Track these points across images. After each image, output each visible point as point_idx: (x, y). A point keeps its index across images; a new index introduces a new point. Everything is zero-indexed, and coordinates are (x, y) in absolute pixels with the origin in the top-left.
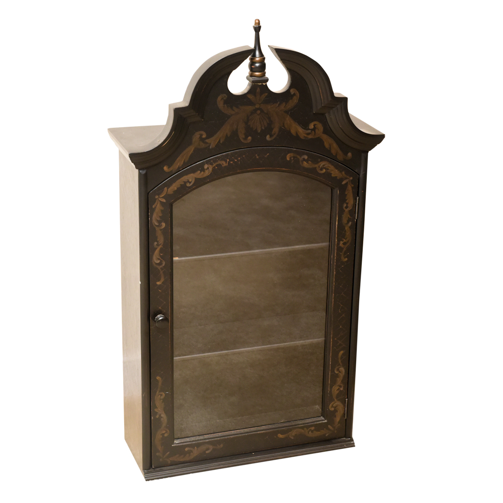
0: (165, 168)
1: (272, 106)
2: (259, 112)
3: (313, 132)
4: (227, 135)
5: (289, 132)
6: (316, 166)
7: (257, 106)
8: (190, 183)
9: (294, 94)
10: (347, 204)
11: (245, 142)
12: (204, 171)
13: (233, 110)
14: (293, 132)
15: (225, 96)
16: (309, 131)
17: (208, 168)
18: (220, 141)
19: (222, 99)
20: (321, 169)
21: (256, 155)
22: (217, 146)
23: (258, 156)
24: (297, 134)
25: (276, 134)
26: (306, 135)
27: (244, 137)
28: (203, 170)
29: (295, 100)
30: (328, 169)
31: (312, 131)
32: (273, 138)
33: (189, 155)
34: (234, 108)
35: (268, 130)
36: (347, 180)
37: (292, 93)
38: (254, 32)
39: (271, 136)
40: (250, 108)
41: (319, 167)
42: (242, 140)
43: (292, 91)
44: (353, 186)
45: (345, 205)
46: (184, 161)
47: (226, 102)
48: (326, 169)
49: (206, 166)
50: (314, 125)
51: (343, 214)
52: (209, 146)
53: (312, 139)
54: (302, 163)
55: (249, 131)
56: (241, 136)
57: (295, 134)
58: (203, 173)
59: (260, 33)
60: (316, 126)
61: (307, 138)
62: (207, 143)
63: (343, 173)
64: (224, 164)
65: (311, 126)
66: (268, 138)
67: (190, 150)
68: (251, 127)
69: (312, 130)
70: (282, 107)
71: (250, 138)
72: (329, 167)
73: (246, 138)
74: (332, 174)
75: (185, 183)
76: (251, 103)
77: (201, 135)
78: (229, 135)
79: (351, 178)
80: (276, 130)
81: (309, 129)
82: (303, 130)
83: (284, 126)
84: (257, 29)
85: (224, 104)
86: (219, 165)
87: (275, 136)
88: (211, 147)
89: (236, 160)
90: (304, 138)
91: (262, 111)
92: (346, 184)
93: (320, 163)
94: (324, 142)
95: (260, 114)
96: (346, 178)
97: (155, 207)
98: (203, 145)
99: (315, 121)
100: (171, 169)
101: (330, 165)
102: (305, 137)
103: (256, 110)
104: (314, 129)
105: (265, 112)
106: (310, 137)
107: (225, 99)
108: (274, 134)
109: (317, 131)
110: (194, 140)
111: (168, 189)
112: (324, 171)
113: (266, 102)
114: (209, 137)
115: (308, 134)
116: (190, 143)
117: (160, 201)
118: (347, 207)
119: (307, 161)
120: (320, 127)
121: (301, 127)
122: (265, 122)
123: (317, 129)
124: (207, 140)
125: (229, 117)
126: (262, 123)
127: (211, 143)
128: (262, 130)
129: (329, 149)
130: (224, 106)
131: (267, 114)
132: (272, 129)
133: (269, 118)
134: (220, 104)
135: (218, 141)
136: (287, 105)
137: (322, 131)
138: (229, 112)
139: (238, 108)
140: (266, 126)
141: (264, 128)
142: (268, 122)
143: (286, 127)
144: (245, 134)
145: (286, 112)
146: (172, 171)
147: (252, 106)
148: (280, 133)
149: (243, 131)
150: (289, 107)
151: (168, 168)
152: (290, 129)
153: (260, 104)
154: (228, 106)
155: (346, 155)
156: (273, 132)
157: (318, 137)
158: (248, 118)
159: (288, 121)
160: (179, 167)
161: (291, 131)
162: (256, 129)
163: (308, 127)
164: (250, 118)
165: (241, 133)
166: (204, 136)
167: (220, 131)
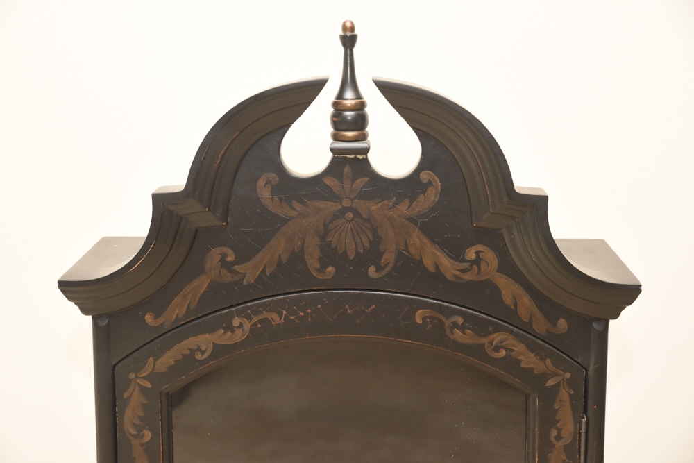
0: (149, 318)
1: (380, 205)
2: (350, 215)
3: (475, 267)
4: (280, 259)
5: (421, 262)
6: (485, 340)
7: (346, 203)
8: (203, 352)
9: (430, 183)
10: (560, 430)
11: (321, 276)
12: (233, 332)
13: (293, 208)
14: (428, 263)
15: (274, 178)
16: (466, 265)
17: (241, 325)
18: (264, 271)
19: (268, 182)
20: (497, 349)
21: (347, 307)
22: (259, 279)
23: (350, 308)
24: (437, 267)
25: (390, 266)
26: (458, 273)
27: (318, 265)
28: (230, 328)
29: (432, 195)
30: (512, 350)
31: (471, 266)
32: (384, 272)
33: (199, 295)
34: (295, 203)
35: (373, 255)
36: (558, 379)
37: (425, 182)
38: (342, 49)
39: (379, 269)
40: (329, 207)
41: (491, 343)
42: (314, 273)
43: (424, 176)
44: (572, 392)
45: (554, 433)
46: (189, 307)
47: (276, 190)
48: (506, 350)
49: (236, 322)
50: (477, 253)
51: (551, 452)
52: (243, 279)
53: (471, 282)
54: (452, 332)
55: (329, 255)
56: (313, 264)
57: (432, 269)
58: (229, 334)
59: (355, 50)
60: (481, 255)
61: (463, 279)
62: (238, 273)
63: (548, 361)
64: (276, 319)
65: (471, 254)
66: (372, 271)
67: (201, 284)
68: (333, 246)
69: (473, 262)
70: (403, 208)
71: (331, 269)
72: (513, 345)
73: (322, 270)
74: (520, 361)
75: (193, 352)
76: (332, 196)
77: (224, 256)
78: (284, 260)
79: (568, 375)
80: (389, 257)
81: (464, 260)
82: (451, 260)
83: (407, 249)
84: (349, 41)
85: (272, 194)
86: (265, 321)
87: (387, 269)
88: (245, 282)
89: (302, 314)
90: (453, 279)
91: (357, 214)
92: (557, 386)
93: (495, 335)
94: (500, 291)
95: (352, 220)
96: (555, 375)
97: (130, 397)
98: (228, 277)
99: (480, 243)
100: (160, 320)
101: (515, 343)
102: (455, 276)
103: (344, 210)
104: (478, 261)
105: (365, 216)
106: (467, 277)
107: (273, 183)
108: (386, 265)
109: (483, 265)
110: (208, 265)
111: (155, 360)
112: (503, 353)
113: (365, 195)
114: (243, 258)
115: (464, 271)
116: (200, 271)
117: (140, 385)
118: (558, 438)
119: (462, 328)
120: (491, 257)
121: (447, 254)
122: (365, 240)
123: (484, 263)
124: (236, 267)
125: (284, 221)
126: (358, 240)
127: (246, 273)
128: (357, 253)
129: (513, 307)
130: (272, 198)
131: (368, 221)
132: (381, 255)
133: (374, 231)
134: (265, 193)
135: (261, 270)
136: (413, 206)
137: (497, 268)
138: (283, 211)
139: (303, 203)
140: (367, 245)
141: (362, 251)
142: (372, 239)
143: (413, 251)
144: (320, 260)
145: (410, 219)
146: (162, 324)
147: (335, 202)
148: (399, 264)
149: (317, 254)
150: (417, 210)
151: (155, 318)
152: (421, 257)
153: (352, 200)
154: (281, 200)
155: (555, 324)
156: (383, 261)
157: (486, 278)
158: (326, 226)
159: (417, 239)
160: (177, 319)
161: (424, 260)
162: (345, 252)
163: (463, 255)
164: (331, 227)
165: (312, 257)
166: (231, 257)
167: (264, 250)
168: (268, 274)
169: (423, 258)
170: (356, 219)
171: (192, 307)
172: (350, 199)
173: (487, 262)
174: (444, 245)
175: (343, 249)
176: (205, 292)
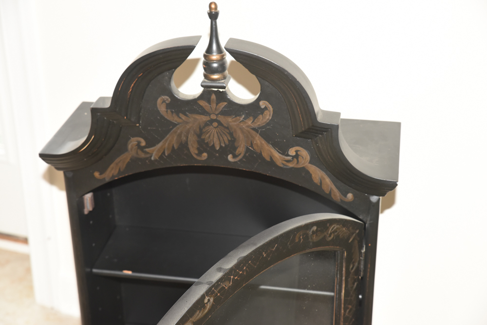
0: (97, 174)
1: (234, 119)
2: (215, 124)
3: (295, 159)
4: (173, 147)
5: (261, 154)
7: (213, 117)
9: (266, 108)
11: (199, 158)
13: (180, 118)
14: (265, 155)
15: (167, 99)
16: (289, 158)
18: (164, 153)
19: (164, 101)
22: (161, 157)
24: (271, 158)
25: (242, 155)
26: (285, 162)
27: (196, 152)
29: (268, 116)
31: (293, 159)
32: (238, 159)
33: (126, 163)
34: (181, 115)
35: (231, 148)
37: (263, 107)
38: (209, 21)
39: (235, 156)
40: (203, 118)
42: (195, 156)
43: (263, 104)
46: (120, 170)
47: (169, 106)
50: (297, 151)
52: (151, 157)
53: (293, 168)
55: (203, 146)
56: (193, 151)
57: (268, 159)
59: (218, 21)
60: (299, 153)
61: (287, 166)
62: (148, 153)
65: (292, 152)
66: (230, 158)
67: (126, 158)
69: (293, 157)
70: (249, 122)
71: (205, 155)
73: (200, 154)
76: (204, 112)
77: (139, 143)
78: (176, 147)
80: (241, 150)
81: (288, 155)
82: (280, 155)
83: (252, 146)
84: (213, 16)
85: (167, 108)
87: (240, 157)
88: (152, 158)
90: (282, 166)
91: (220, 123)
94: (311, 174)
95: (217, 127)
98: (142, 155)
99: (298, 145)
100: (103, 176)
102: (283, 164)
103: (212, 121)
104: (297, 156)
105: (225, 125)
106: (291, 165)
107: (167, 102)
108: (240, 154)
109: (300, 159)
110: (130, 147)
113: (224, 113)
114: (150, 144)
115: (288, 161)
120: (305, 154)
121: (277, 151)
122: (225, 138)
123: (301, 157)
124: (147, 150)
125: (175, 125)
126: (221, 139)
127: (152, 154)
128: (221, 147)
129: (319, 184)
130: (167, 111)
131: (227, 128)
132: (235, 149)
133: (231, 134)
134: (162, 109)
135: (162, 152)
136: (255, 121)
137: (309, 161)
138: (174, 119)
139: (186, 115)
140: (227, 142)
141: (224, 146)
142: (230, 139)
143: (255, 147)
144: (198, 149)
145: (254, 129)
146: (104, 178)
147: (206, 116)
148: (247, 155)
149: (196, 145)
150: (259, 123)
151: (100, 174)
152: (261, 151)
153: (217, 115)
154: (172, 112)
155: (345, 196)
156: (237, 152)
157: (302, 166)
158: (201, 129)
159: (259, 140)
160: (113, 176)
161: (263, 153)
162: (213, 145)
163: (288, 152)
164: (204, 130)
165: (193, 147)
166: (143, 143)
167: (163, 141)
168: (166, 155)
169: (262, 151)
170: (219, 126)
171: (122, 170)
172: (216, 115)
173: (303, 157)
174: (275, 145)
175: (212, 144)
176: (129, 162)
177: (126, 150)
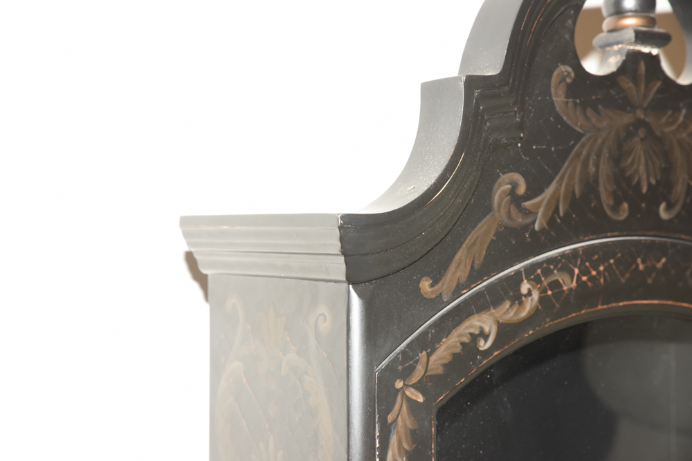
0: (425, 285)
1: (671, 119)
2: (642, 133)
4: (574, 194)
7: (640, 114)
8: (486, 337)
11: (615, 218)
12: (521, 303)
13: (588, 119)
15: (569, 74)
17: (529, 293)
18: (557, 208)
19: (563, 79)
21: (639, 261)
22: (551, 222)
23: (643, 262)
25: (681, 202)
27: (611, 203)
28: (518, 299)
32: (678, 208)
33: (486, 247)
34: (589, 112)
35: (664, 187)
39: (669, 208)
40: (627, 119)
42: (609, 212)
47: (570, 90)
49: (525, 287)
52: (534, 222)
55: (625, 187)
56: (606, 200)
58: (516, 307)
62: (528, 212)
64: (569, 284)
66: (663, 211)
67: (487, 231)
68: (628, 174)
71: (625, 206)
73: (616, 208)
75: (474, 338)
76: (625, 104)
77: (515, 186)
78: (578, 194)
80: (679, 191)
85: (567, 97)
86: (556, 286)
88: (537, 227)
89: (594, 273)
91: (649, 130)
95: (646, 138)
97: (395, 421)
98: (520, 220)
100: (439, 288)
103: (637, 125)
105: (657, 133)
107: (569, 80)
108: (678, 201)
110: (495, 199)
111: (429, 355)
113: (658, 105)
114: (534, 188)
117: (409, 400)
122: (657, 166)
124: (527, 204)
125: (578, 137)
126: (650, 167)
127: (538, 213)
128: (650, 185)
130: (567, 102)
131: (660, 139)
132: (672, 187)
134: (559, 98)
135: (554, 207)
139: (597, 111)
140: (659, 173)
141: (654, 183)
142: (663, 165)
144: (614, 194)
146: (442, 294)
147: (629, 112)
148: (688, 200)
149: (611, 185)
153: (645, 110)
154: (575, 104)
156: (673, 195)
158: (620, 146)
160: (460, 285)
162: (639, 183)
164: (625, 147)
165: (606, 189)
166: (522, 189)
167: (557, 178)
168: (561, 214)
171: (476, 267)
175: (636, 179)
176: (492, 241)
177: (489, 209)
